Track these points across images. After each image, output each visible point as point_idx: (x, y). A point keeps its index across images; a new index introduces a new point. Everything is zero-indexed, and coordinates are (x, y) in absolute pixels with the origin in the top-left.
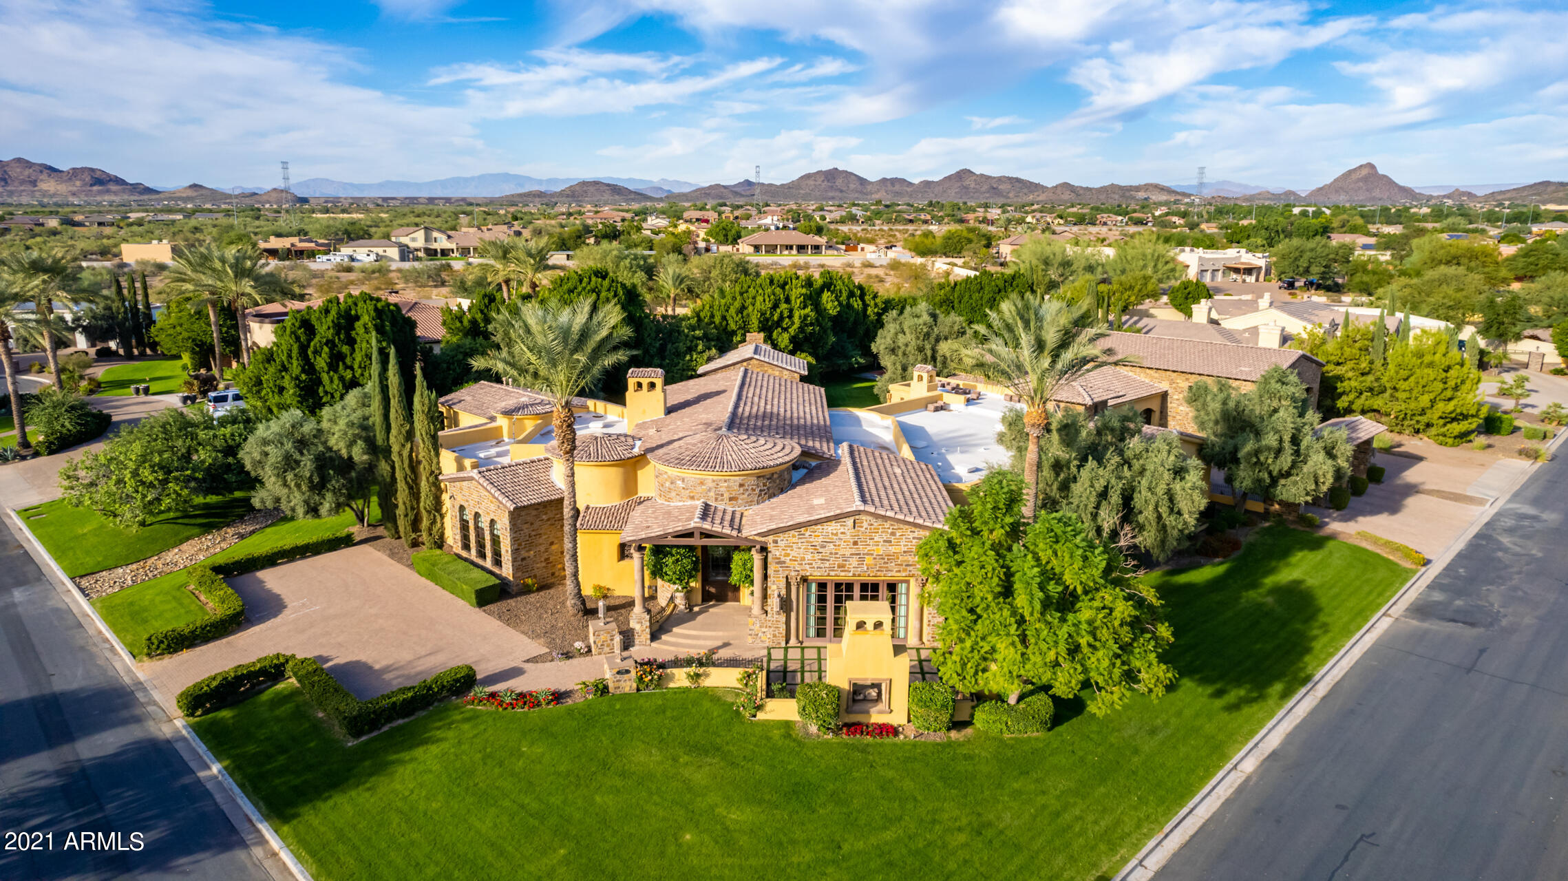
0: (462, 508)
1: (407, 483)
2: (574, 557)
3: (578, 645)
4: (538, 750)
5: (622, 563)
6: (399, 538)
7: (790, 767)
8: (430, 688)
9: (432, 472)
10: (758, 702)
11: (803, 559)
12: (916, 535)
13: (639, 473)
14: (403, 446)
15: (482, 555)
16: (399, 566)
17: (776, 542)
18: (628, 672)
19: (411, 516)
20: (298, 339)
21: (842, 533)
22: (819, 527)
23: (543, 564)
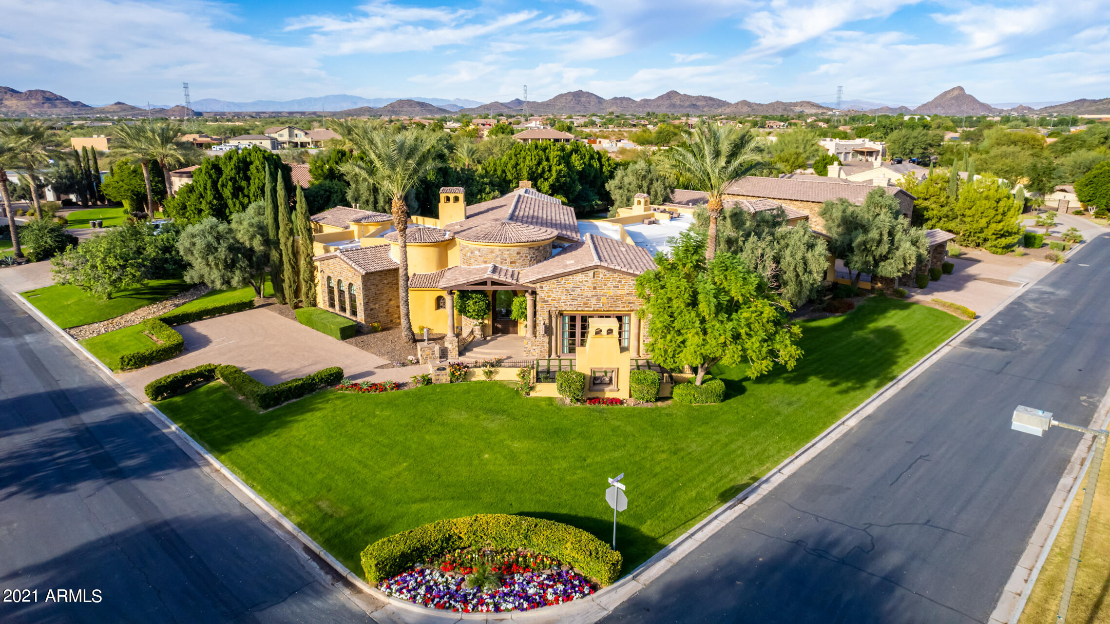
0: (329, 278)
1: (291, 264)
2: (407, 303)
3: (410, 358)
4: (387, 413)
5: (439, 311)
6: (286, 303)
7: (552, 420)
8: (314, 379)
9: (308, 255)
10: (531, 384)
11: (560, 299)
12: (634, 282)
13: (449, 252)
14: (288, 238)
15: (343, 309)
16: (287, 319)
17: (542, 287)
18: (444, 369)
19: (294, 287)
20: (210, 176)
21: (586, 281)
22: (570, 277)
23: (385, 314)
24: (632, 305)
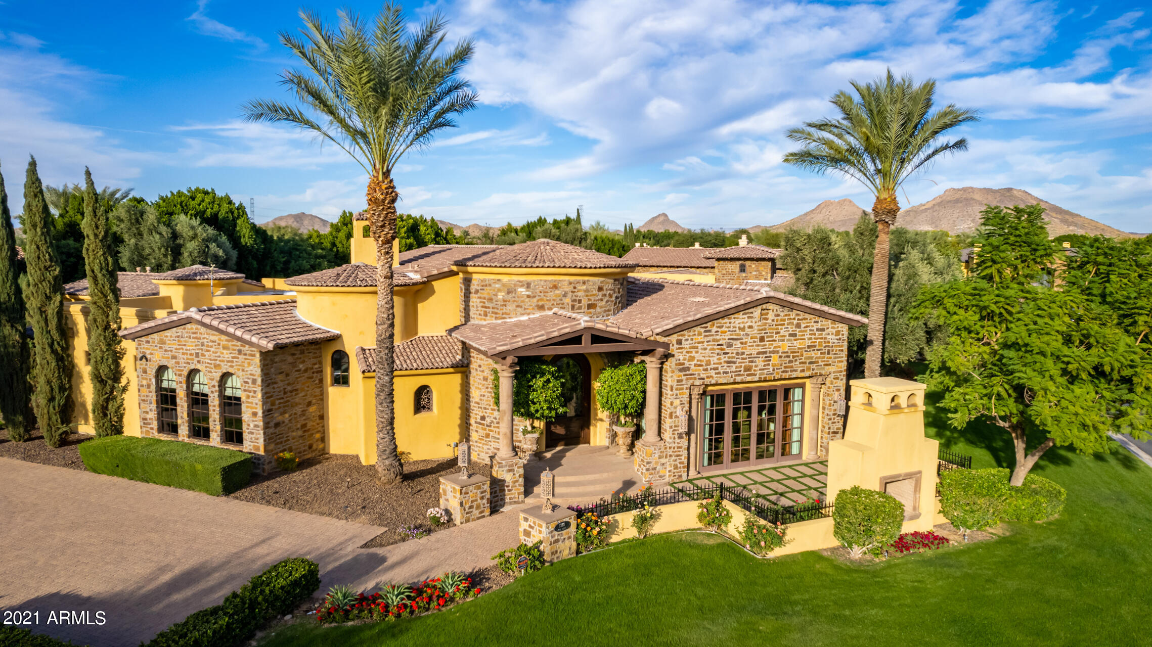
0: (161, 371)
1: (53, 351)
2: (391, 397)
3: (430, 514)
5: (418, 416)
6: (38, 438)
9: (108, 326)
11: (708, 363)
12: (819, 326)
13: (420, 306)
14: (48, 298)
15: (200, 431)
17: (679, 342)
18: (564, 525)
19: (60, 400)
21: (750, 327)
22: (726, 320)
23: (300, 433)
24: (813, 366)
